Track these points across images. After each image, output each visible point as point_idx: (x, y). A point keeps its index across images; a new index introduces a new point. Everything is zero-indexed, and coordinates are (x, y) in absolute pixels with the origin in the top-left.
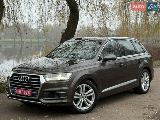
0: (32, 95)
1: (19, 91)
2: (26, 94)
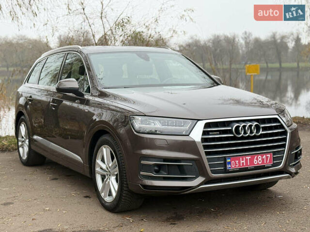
0: (273, 163)
2: (260, 163)
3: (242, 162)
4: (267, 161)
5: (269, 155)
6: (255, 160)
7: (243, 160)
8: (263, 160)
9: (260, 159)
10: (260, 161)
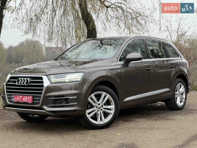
0: (33, 102)
1: (17, 98)
2: (26, 101)
3: (18, 98)
4: (29, 100)
5: (31, 97)
6: (24, 99)
7: (18, 97)
8: (28, 99)
9: (26, 99)
10: (26, 100)
